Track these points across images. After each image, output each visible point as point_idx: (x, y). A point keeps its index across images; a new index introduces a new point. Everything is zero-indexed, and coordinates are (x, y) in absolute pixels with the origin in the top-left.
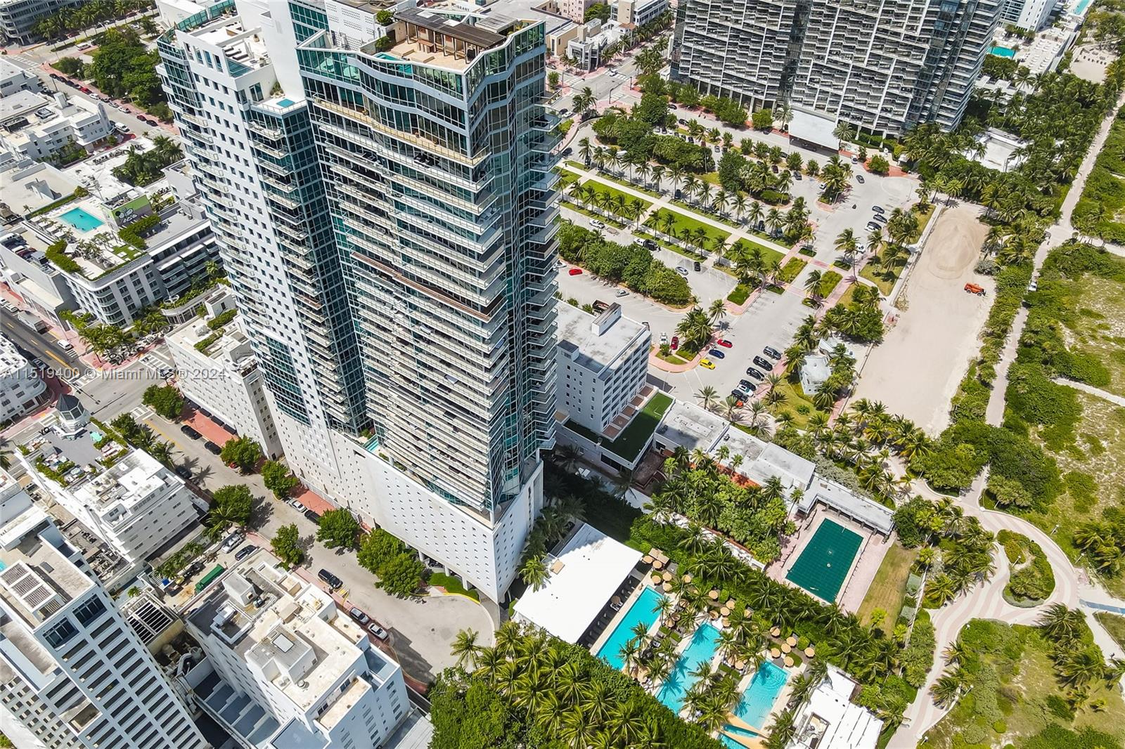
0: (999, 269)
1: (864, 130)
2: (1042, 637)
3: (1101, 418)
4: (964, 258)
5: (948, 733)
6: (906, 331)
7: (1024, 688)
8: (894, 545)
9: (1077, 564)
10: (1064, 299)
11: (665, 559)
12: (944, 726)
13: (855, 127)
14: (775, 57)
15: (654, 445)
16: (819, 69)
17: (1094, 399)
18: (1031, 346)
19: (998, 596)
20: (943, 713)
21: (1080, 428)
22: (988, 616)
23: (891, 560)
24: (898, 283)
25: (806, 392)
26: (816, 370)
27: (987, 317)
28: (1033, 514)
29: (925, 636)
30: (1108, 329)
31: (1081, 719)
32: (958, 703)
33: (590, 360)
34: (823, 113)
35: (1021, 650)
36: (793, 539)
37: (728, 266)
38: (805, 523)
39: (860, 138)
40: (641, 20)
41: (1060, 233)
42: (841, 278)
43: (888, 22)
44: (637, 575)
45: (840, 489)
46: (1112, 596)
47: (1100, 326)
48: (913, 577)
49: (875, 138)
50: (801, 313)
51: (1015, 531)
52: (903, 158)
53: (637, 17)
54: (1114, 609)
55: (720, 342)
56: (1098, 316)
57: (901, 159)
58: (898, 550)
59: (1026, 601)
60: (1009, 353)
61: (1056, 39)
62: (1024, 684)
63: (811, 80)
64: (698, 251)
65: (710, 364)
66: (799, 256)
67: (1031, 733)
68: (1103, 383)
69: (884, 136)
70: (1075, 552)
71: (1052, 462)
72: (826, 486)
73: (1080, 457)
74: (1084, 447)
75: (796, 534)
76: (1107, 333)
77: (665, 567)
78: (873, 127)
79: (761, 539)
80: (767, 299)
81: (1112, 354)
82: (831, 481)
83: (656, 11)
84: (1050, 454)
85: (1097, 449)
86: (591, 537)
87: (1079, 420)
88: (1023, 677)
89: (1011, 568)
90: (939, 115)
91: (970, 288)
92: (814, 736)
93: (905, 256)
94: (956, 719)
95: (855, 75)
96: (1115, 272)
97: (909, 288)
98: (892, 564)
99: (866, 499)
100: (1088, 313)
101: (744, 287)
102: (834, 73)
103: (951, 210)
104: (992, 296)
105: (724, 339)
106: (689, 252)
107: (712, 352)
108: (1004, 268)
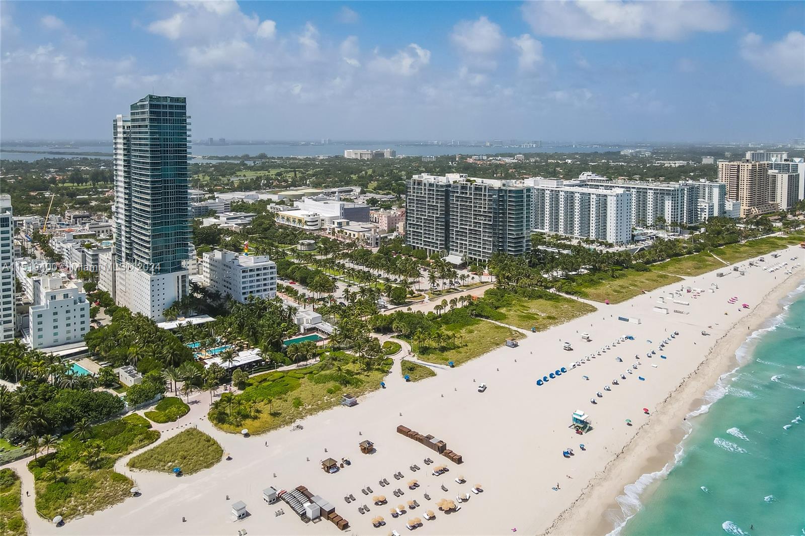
1: (479, 260)
10: (514, 301)
14: (440, 229)
16: (457, 233)
21: (469, 327)
30: (527, 310)
39: (479, 264)
47: (524, 309)
56: (528, 307)
63: (456, 239)
74: (464, 331)
78: (481, 258)
81: (518, 315)
85: (469, 332)
87: (472, 326)
100: (523, 306)
102: (463, 234)
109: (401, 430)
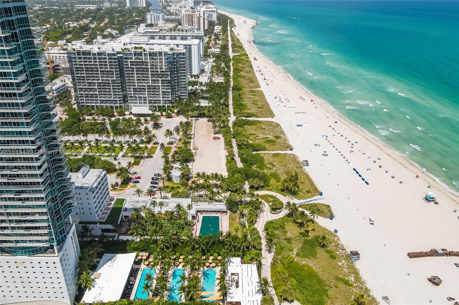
0: (221, 130)
1: (159, 107)
2: (288, 218)
3: (270, 158)
4: (209, 133)
5: (278, 259)
6: (201, 155)
7: (291, 235)
8: (230, 214)
9: (286, 196)
10: (243, 133)
11: (147, 254)
12: (275, 258)
13: (155, 107)
14: (118, 89)
15: (124, 218)
16: (135, 90)
17: (265, 154)
18: (240, 145)
19: (270, 214)
20: (273, 254)
21: (266, 162)
22: (270, 220)
23: (232, 219)
24: (192, 144)
25: (176, 182)
26: (176, 173)
27: (224, 144)
28: (266, 188)
29: (254, 232)
30: (259, 137)
31: (311, 235)
32: (275, 249)
33: (82, 187)
34: (142, 104)
35: (284, 225)
36: (195, 227)
37: (128, 156)
38: (196, 221)
39: (158, 110)
40: (57, 93)
41: (232, 119)
42: (172, 147)
43: (153, 68)
44: (137, 266)
45: (203, 204)
46: (299, 200)
47: (256, 136)
48: (241, 220)
49: (164, 108)
50: (162, 161)
51: (264, 194)
52: (176, 111)
53: (55, 92)
54: (302, 203)
55: (136, 178)
56: (254, 134)
57: (175, 112)
58: (232, 215)
59: (278, 211)
60: (235, 150)
61: (206, 76)
62: (291, 234)
63: (134, 94)
64: (113, 154)
65: (135, 186)
66: (154, 146)
67: (300, 245)
68: (265, 149)
69: (166, 107)
70: (283, 193)
71: (264, 172)
72: (198, 205)
73: (270, 169)
74: (270, 166)
75: (195, 225)
76: (259, 138)
77: (148, 257)
78: (161, 105)
79: (183, 228)
80: (148, 161)
81: (263, 142)
82: (199, 203)
83: (62, 90)
84: (262, 171)
85: (274, 166)
86: (109, 258)
87: (264, 160)
88: (289, 232)
89: (269, 205)
90: (181, 95)
91: (215, 138)
92: (236, 281)
93: (190, 136)
94: (277, 254)
95: (149, 88)
96: (252, 123)
97: (196, 144)
98: (233, 220)
99: (214, 203)
100: (251, 134)
101: (137, 160)
102: (141, 90)
103: (198, 121)
104: (222, 139)
105: (137, 177)
106: (110, 156)
107: (134, 182)
108: (222, 129)
109: (412, 255)
